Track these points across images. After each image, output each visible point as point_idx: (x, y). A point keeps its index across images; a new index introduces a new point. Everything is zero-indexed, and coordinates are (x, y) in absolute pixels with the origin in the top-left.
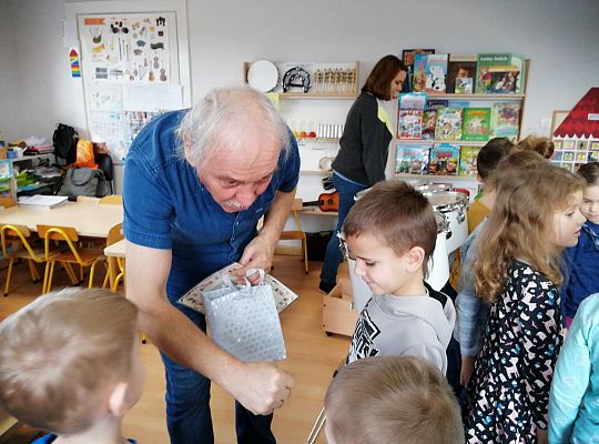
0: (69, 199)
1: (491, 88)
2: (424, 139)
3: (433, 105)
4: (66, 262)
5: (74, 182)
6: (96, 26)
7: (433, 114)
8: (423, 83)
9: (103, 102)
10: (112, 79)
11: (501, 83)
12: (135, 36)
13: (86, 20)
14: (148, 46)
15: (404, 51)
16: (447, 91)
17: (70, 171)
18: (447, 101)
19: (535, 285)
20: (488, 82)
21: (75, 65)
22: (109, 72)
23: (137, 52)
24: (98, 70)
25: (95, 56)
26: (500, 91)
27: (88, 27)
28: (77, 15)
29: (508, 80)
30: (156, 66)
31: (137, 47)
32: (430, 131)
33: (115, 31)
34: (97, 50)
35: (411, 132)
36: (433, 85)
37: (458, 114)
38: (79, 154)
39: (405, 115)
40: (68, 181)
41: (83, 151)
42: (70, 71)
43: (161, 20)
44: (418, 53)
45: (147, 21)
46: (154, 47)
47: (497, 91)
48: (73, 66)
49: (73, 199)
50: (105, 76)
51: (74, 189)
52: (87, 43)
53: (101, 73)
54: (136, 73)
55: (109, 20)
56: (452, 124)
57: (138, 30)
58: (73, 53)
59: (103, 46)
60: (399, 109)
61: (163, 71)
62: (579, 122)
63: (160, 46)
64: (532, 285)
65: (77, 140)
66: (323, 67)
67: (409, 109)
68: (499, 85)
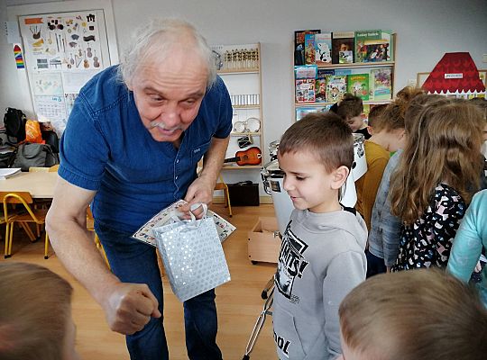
0: (22, 171)
1: (367, 58)
2: (318, 101)
3: (323, 74)
4: (23, 221)
5: (25, 156)
6: (35, 25)
7: (323, 81)
8: (313, 57)
9: (46, 88)
10: (52, 68)
11: (376, 54)
12: (69, 31)
13: (26, 20)
14: (81, 39)
15: (296, 32)
16: (333, 62)
17: (21, 147)
18: (333, 70)
19: (447, 199)
20: (365, 53)
21: (19, 58)
22: (49, 63)
23: (72, 45)
24: (39, 61)
25: (35, 50)
26: (375, 60)
27: (28, 26)
28: (18, 17)
29: (380, 51)
30: (90, 55)
31: (72, 41)
32: (322, 95)
33: (52, 28)
34: (37, 44)
35: (307, 97)
36: (321, 58)
37: (343, 80)
38: (28, 133)
39: (301, 83)
40: (20, 156)
41: (31, 130)
42: (15, 63)
43: (91, 17)
44: (308, 33)
45: (80, 18)
46: (87, 39)
47: (372, 60)
48: (17, 59)
49: (25, 170)
50: (46, 66)
51: (25, 162)
52: (28, 39)
53: (42, 63)
54: (72, 62)
55: (45, 19)
56: (339, 88)
57: (72, 26)
58: (17, 49)
59: (42, 41)
60: (296, 79)
61: (96, 59)
62: (438, 81)
63: (92, 38)
64: (445, 198)
65: (25, 120)
66: (231, 49)
67: (303, 79)
68: (373, 55)
